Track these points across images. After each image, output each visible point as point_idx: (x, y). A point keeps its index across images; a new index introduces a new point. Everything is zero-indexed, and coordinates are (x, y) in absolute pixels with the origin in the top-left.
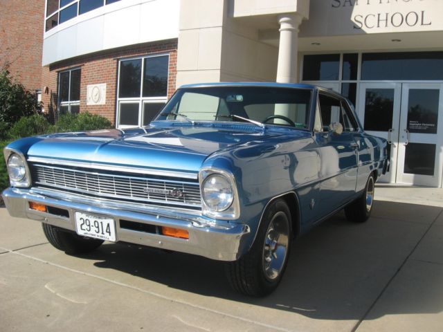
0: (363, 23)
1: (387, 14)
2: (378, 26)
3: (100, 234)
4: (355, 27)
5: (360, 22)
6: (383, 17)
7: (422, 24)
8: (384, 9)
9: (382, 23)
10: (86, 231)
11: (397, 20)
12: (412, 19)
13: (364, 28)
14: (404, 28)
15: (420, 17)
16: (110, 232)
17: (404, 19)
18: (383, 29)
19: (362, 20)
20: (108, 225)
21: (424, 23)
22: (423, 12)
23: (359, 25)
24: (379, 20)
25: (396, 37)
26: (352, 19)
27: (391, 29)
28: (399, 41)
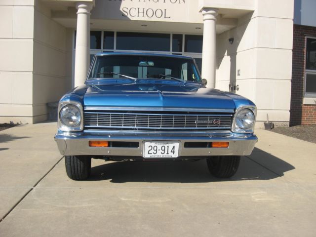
0: (128, 12)
1: (144, 9)
2: (138, 16)
3: (165, 154)
4: (123, 15)
5: (126, 12)
6: (141, 10)
7: (165, 17)
8: (142, 5)
9: (141, 15)
10: (153, 154)
11: (150, 13)
12: (159, 13)
13: (129, 16)
14: (154, 19)
15: (164, 13)
16: (174, 152)
17: (154, 13)
18: (141, 18)
19: (128, 11)
20: (174, 147)
21: (166, 17)
22: (165, 10)
23: (126, 14)
24: (138, 12)
25: (144, 24)
26: (121, 9)
27: (146, 19)
28: (146, 26)
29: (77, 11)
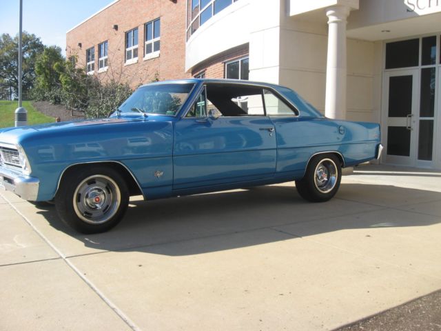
0: (415, 4)
2: (430, 6)
4: (408, 11)
9: (434, 3)
13: (417, 11)
18: (434, 9)
23: (411, 7)
26: (406, 2)
29: (328, 19)
